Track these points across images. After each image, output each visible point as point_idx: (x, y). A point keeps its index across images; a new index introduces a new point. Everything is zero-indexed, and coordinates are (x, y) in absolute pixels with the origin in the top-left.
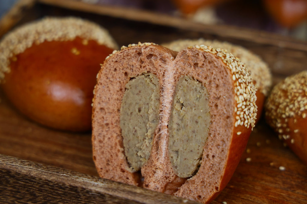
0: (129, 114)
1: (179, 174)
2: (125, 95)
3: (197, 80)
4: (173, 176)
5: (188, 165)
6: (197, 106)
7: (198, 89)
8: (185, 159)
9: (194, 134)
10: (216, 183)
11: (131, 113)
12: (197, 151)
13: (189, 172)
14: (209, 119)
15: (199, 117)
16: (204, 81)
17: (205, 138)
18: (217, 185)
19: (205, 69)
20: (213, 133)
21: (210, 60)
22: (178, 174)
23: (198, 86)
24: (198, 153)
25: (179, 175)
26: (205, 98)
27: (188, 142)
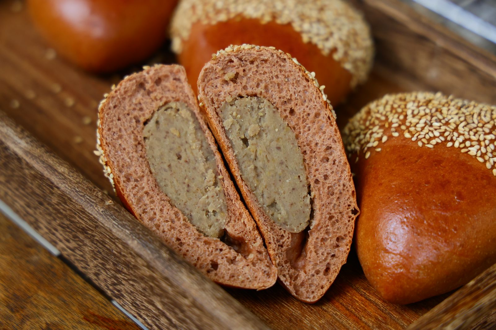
0: (167, 168)
1: (295, 228)
2: (148, 148)
3: (248, 95)
4: (288, 238)
5: (300, 210)
6: (266, 128)
7: (255, 105)
8: (292, 204)
9: (284, 166)
10: (349, 205)
11: (169, 166)
12: (301, 184)
13: (306, 217)
14: (292, 135)
15: (278, 140)
16: (258, 91)
17: (301, 161)
18: (352, 208)
19: (250, 74)
20: (307, 148)
21: (251, 59)
22: (293, 230)
23: (252, 102)
24: (304, 186)
25: (295, 231)
26: (271, 112)
27: (282, 181)
